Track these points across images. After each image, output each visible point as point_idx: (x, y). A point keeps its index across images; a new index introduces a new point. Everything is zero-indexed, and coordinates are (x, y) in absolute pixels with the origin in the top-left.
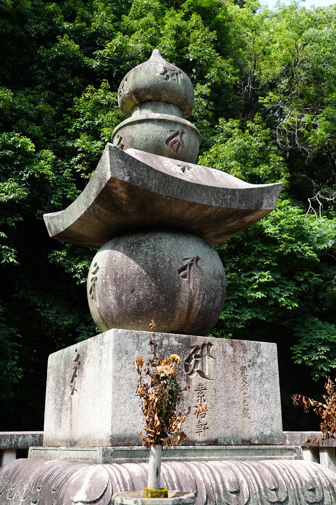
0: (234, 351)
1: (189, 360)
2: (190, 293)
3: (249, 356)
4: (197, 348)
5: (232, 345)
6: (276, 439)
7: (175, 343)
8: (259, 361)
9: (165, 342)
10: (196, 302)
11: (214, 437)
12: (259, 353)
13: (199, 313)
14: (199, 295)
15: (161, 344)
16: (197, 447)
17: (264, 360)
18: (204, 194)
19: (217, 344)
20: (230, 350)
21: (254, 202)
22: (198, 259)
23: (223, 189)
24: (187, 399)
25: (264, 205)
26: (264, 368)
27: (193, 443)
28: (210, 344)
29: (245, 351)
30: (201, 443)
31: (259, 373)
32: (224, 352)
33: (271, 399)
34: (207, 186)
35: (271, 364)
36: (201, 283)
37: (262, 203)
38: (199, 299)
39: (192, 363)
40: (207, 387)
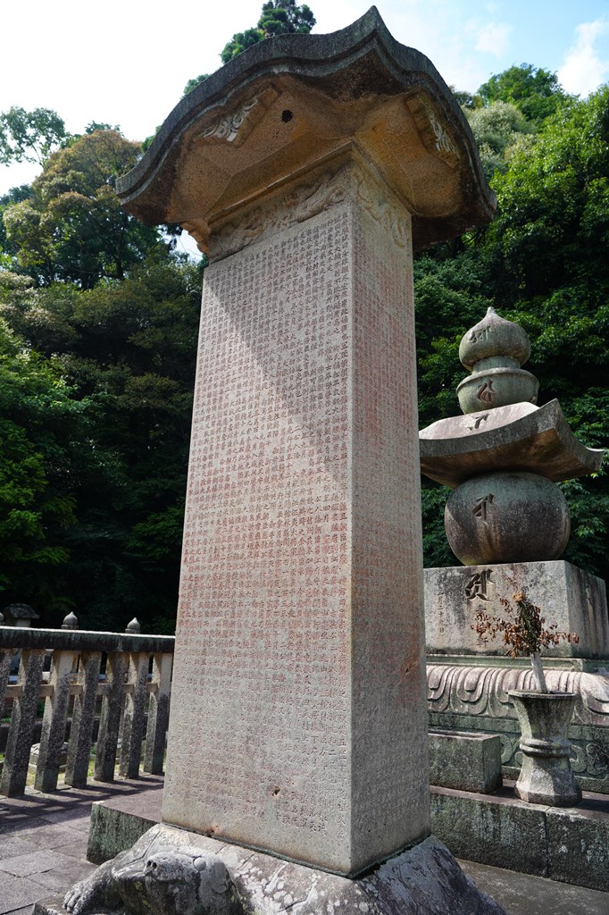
0: (515, 574)
1: (470, 586)
2: (486, 527)
3: (531, 577)
4: (478, 576)
5: (512, 569)
6: (562, 652)
7: (457, 574)
8: (542, 580)
9: (449, 574)
10: (493, 534)
11: (494, 649)
12: (543, 573)
13: (501, 542)
14: (495, 527)
15: (446, 576)
16: (477, 657)
17: (549, 578)
18: (476, 442)
19: (496, 570)
20: (510, 574)
21: (528, 429)
22: (492, 497)
23: (492, 431)
24: (468, 618)
25: (540, 428)
26: (548, 586)
27: (475, 653)
28: (490, 571)
29: (526, 572)
30: (482, 653)
31: (542, 591)
32: (504, 576)
33: (556, 614)
34: (476, 435)
35: (557, 581)
36: (494, 517)
37: (537, 428)
38: (495, 531)
39: (473, 589)
40: (487, 607)
